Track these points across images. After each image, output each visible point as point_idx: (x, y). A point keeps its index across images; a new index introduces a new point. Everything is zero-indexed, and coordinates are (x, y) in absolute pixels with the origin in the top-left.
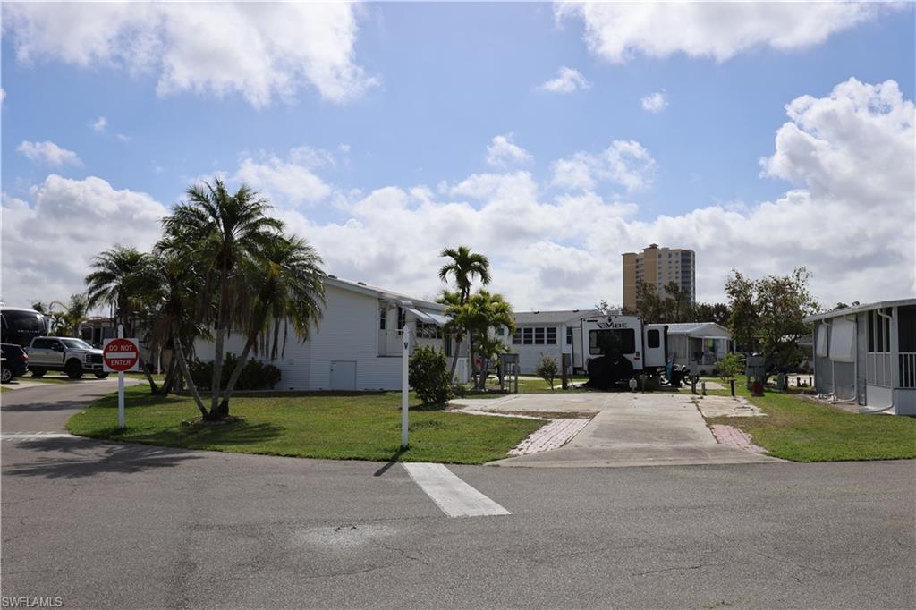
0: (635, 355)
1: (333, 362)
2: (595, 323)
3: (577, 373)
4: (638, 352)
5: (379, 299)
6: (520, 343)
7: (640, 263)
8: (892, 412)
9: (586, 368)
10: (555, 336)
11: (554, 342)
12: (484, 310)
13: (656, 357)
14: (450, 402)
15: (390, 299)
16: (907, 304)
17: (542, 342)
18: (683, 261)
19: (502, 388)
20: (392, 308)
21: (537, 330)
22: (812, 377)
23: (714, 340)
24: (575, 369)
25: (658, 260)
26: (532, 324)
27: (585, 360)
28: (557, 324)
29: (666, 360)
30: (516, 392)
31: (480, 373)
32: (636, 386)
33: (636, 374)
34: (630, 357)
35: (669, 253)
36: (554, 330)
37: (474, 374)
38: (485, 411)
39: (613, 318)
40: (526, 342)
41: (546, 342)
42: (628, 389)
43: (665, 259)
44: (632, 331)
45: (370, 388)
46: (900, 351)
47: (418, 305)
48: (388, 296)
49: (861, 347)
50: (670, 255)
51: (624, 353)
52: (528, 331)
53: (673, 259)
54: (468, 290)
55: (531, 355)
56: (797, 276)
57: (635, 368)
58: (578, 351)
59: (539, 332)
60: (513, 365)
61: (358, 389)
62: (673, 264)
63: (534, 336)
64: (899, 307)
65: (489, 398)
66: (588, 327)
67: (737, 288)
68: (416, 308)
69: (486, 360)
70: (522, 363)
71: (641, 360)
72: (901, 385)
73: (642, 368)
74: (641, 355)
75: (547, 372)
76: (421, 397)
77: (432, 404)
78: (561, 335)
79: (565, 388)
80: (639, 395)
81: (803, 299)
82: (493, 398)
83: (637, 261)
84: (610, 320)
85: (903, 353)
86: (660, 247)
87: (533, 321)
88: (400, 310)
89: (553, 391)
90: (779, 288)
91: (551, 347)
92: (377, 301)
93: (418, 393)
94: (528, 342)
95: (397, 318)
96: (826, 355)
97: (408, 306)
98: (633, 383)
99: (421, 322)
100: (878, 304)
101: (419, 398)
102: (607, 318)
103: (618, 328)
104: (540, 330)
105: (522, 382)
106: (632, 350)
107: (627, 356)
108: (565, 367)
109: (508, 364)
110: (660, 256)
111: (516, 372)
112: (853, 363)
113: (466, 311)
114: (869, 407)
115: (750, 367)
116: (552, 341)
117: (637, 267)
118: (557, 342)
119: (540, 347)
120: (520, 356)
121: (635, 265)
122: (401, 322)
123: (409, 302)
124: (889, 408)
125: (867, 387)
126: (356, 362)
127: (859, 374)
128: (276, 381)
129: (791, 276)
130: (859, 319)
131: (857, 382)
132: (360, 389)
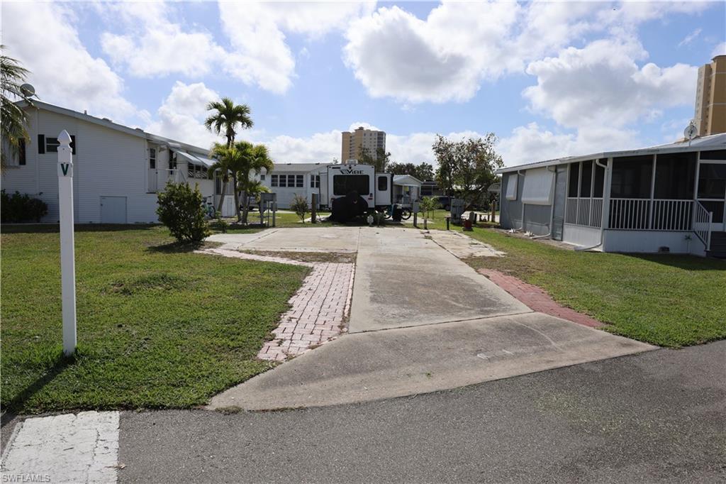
0: (369, 196)
1: (103, 197)
2: (338, 170)
3: (322, 209)
4: (371, 194)
5: (148, 140)
6: (277, 186)
7: (353, 138)
8: (600, 249)
9: (330, 206)
10: (302, 181)
11: (302, 186)
12: (245, 154)
13: (384, 197)
14: (207, 239)
15: (157, 141)
16: (624, 155)
17: (293, 186)
18: (378, 138)
19: (262, 222)
20: (162, 149)
21: (289, 177)
22: (490, 213)
23: (410, 187)
24: (321, 206)
25: (363, 137)
26: (285, 172)
27: (330, 200)
28: (304, 172)
29: (392, 201)
30: (274, 226)
31: (243, 208)
32: (372, 221)
33: (371, 211)
34: (365, 197)
35: (371, 133)
36: (302, 177)
37: (239, 209)
38: (241, 252)
39: (352, 166)
40: (281, 185)
41: (287, 185)
42: (366, 224)
43: (368, 136)
44: (368, 177)
45: (141, 220)
46: (611, 197)
47: (189, 149)
48: (156, 138)
49: (560, 193)
50: (371, 135)
51: (363, 194)
52: (283, 177)
53: (373, 137)
54: (233, 138)
55: (286, 194)
56: (488, 139)
57: (369, 206)
58: (324, 192)
59: (291, 178)
60: (272, 202)
61: (129, 222)
62: (373, 140)
63: (295, 181)
64: (614, 158)
65: (249, 233)
66: (332, 173)
67: (441, 147)
68: (187, 152)
69: (248, 198)
70: (279, 201)
71: (373, 200)
72: (610, 227)
73: (374, 207)
74: (374, 195)
75: (300, 208)
76: (176, 235)
77: (188, 242)
78: (307, 181)
79: (314, 221)
80: (375, 229)
81: (491, 156)
82: (253, 233)
83: (351, 137)
84: (350, 168)
85: (613, 199)
86: (365, 129)
87: (286, 170)
88: (171, 152)
89: (304, 225)
90: (474, 148)
91: (300, 189)
92: (146, 141)
93: (172, 231)
94: (283, 185)
95: (168, 160)
96: (515, 198)
97: (178, 148)
98: (370, 219)
99: (191, 164)
100: (599, 154)
101: (173, 235)
102: (348, 166)
103: (357, 174)
104: (291, 177)
105: (279, 215)
106: (367, 192)
107: (363, 196)
108: (313, 203)
109: (267, 201)
110: (365, 135)
111: (274, 208)
112: (551, 206)
113: (230, 154)
114: (564, 242)
115: (453, 207)
116: (300, 185)
117: (351, 141)
118: (304, 186)
119: (291, 189)
120: (277, 195)
121: (349, 139)
122: (173, 163)
123: (178, 145)
124: (598, 246)
125: (565, 226)
126: (126, 197)
127: (556, 215)
128: (43, 215)
129: (484, 139)
130: (559, 170)
131: (553, 221)
132: (130, 222)
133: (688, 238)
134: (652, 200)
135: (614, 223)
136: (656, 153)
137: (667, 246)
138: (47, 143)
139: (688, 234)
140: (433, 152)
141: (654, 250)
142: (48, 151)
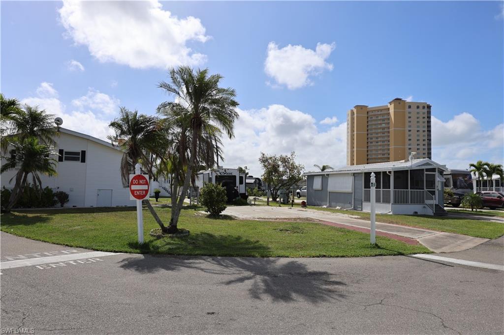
1: (99, 190)
2: (218, 172)
8: (391, 213)
44: (235, 176)
45: (120, 205)
46: (394, 189)
49: (358, 186)
64: (394, 171)
66: (215, 174)
72: (394, 203)
84: (225, 171)
90: (283, 160)
103: (229, 175)
112: (352, 193)
124: (390, 212)
125: (363, 203)
126: (112, 190)
127: (355, 197)
128: (65, 202)
129: (289, 156)
130: (355, 175)
131: (354, 201)
132: (114, 206)
133: (424, 207)
134: (409, 190)
135: (396, 202)
136: (409, 169)
137: (417, 211)
138: (65, 154)
139: (424, 205)
140: (259, 162)
141: (412, 213)
142: (65, 160)
